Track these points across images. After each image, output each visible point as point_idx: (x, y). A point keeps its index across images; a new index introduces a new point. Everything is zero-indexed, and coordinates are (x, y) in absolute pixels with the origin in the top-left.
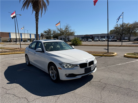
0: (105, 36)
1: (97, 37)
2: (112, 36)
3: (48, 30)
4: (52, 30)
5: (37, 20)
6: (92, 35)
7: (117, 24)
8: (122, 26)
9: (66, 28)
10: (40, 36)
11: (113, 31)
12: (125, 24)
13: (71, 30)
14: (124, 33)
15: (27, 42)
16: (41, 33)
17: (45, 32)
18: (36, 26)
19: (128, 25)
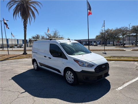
0: (92, 41)
1: (85, 42)
2: (98, 41)
3: (36, 36)
4: (40, 35)
5: (25, 27)
6: (80, 40)
7: (102, 30)
8: (107, 32)
9: (55, 34)
10: (28, 41)
11: (99, 36)
12: (109, 30)
13: (59, 35)
14: (108, 38)
15: (14, 48)
16: (29, 39)
17: (34, 38)
18: (24, 33)
19: (111, 31)
